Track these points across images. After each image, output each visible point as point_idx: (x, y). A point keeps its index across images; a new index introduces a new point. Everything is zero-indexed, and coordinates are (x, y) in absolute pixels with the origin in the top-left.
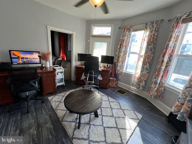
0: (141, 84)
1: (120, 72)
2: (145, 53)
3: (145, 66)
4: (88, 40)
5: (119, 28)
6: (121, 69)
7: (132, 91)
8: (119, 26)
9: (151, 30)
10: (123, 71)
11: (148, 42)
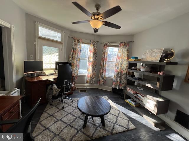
0: (93, 80)
1: (76, 75)
2: (93, 60)
3: (94, 68)
4: (34, 42)
5: (69, 37)
6: (76, 72)
7: (87, 87)
8: (68, 35)
9: (94, 46)
10: (78, 74)
11: (93, 53)
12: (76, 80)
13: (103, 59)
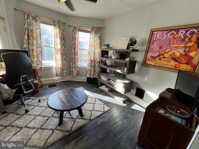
0: (65, 72)
1: (39, 68)
2: (61, 47)
3: (63, 58)
6: (38, 64)
7: (57, 81)
8: (13, 6)
9: (60, 29)
10: (42, 67)
12: (40, 74)
13: (74, 46)
